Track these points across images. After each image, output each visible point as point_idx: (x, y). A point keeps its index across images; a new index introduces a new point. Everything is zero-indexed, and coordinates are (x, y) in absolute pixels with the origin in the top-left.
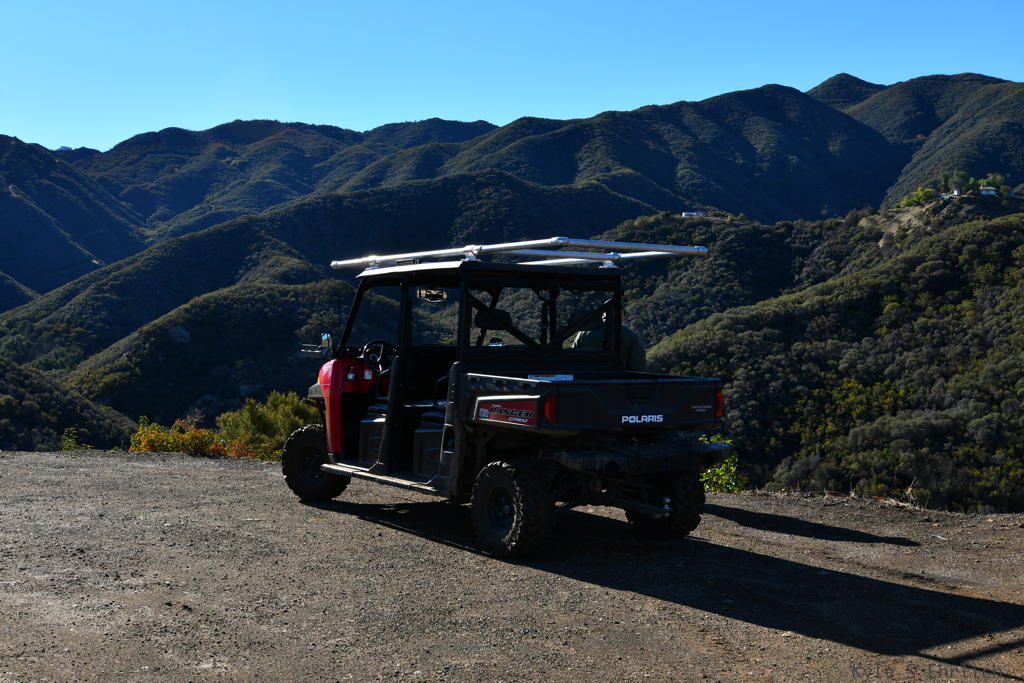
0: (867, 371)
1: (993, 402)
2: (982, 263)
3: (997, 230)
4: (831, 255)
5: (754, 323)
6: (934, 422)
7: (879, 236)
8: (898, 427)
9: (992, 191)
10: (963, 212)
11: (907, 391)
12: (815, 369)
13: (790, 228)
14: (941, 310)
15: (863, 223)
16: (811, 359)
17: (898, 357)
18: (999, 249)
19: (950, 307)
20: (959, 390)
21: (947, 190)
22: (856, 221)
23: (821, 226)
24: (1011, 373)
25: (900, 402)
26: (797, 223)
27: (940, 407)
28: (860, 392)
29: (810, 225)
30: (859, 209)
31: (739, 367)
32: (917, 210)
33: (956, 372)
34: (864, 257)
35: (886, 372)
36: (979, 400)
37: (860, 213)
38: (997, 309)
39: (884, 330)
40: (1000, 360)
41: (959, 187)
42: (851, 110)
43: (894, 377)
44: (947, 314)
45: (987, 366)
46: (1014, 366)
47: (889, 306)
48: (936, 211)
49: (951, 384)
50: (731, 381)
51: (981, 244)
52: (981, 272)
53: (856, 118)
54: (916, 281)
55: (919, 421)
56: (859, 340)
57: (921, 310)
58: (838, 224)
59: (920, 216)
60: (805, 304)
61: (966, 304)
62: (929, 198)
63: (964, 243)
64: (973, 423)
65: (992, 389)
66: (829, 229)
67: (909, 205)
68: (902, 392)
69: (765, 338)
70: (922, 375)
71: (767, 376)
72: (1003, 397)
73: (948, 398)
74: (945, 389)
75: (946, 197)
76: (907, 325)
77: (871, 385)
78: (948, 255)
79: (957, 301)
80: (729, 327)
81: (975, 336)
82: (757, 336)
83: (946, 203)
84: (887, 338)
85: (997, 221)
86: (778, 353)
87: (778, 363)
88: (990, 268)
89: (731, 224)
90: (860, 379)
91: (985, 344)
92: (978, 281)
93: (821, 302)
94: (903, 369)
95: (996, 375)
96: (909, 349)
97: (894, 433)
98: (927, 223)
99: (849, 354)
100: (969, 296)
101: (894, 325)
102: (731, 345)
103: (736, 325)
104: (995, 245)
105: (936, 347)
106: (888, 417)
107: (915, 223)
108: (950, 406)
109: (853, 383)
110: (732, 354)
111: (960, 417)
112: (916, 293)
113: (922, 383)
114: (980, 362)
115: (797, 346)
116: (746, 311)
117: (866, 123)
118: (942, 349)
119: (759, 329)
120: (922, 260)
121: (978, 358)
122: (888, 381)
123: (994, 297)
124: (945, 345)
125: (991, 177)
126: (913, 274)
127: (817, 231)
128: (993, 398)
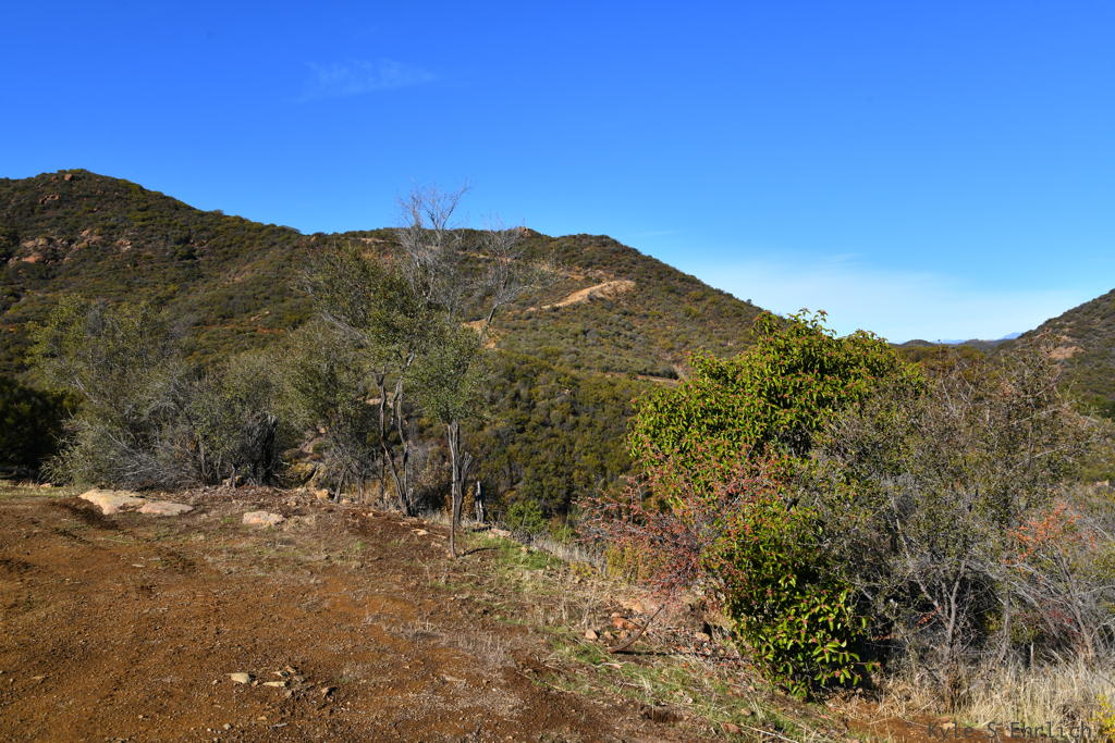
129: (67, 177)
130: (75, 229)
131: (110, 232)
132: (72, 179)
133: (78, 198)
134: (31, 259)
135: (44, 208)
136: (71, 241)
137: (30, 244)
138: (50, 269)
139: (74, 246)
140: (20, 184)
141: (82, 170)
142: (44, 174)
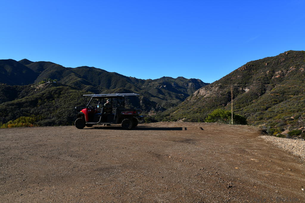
0: (36, 113)
1: (59, 117)
2: (56, 94)
3: (58, 89)
4: (26, 92)
5: (12, 105)
6: (49, 121)
7: (35, 89)
8: (43, 122)
9: (55, 82)
10: (50, 85)
11: (44, 116)
12: (26, 113)
13: (17, 87)
14: (49, 102)
15: (32, 86)
16: (25, 111)
17: (42, 110)
18: (58, 92)
19: (51, 101)
20: (53, 115)
21: (48, 81)
22: (30, 86)
23: (23, 87)
24: (62, 112)
25: (43, 118)
26: (18, 86)
27: (50, 119)
28: (35, 117)
29: (21, 86)
30: (31, 84)
31: (10, 113)
32: (42, 85)
33: (52, 113)
34: (32, 92)
35: (40, 113)
36: (57, 117)
37: (31, 85)
38: (59, 102)
39: (39, 105)
40: (60, 110)
41: (50, 81)
42: (27, 66)
43: (41, 114)
44: (50, 103)
45: (58, 111)
46: (62, 111)
47: (39, 101)
48: (46, 85)
49: (52, 115)
50: (8, 116)
51: (56, 91)
52: (56, 96)
53: (28, 67)
54: (44, 97)
55: (47, 121)
56: (34, 107)
57: (45, 102)
58: (27, 86)
59: (43, 86)
60: (23, 101)
61: (53, 101)
62: (44, 83)
63: (52, 91)
64: (56, 121)
65: (59, 115)
66: (25, 87)
67: (40, 84)
68: (43, 116)
69: (15, 107)
70: (46, 113)
71: (16, 115)
72: (61, 116)
73: (51, 117)
74: (51, 116)
75: (48, 83)
76: (43, 105)
77: (37, 115)
78: (50, 93)
79: (52, 101)
80: (7, 106)
81: (55, 106)
82: (13, 107)
83: (48, 84)
84: (39, 107)
85: (58, 87)
86: (18, 110)
87: (18, 112)
88: (57, 95)
89: (4, 85)
90: (35, 115)
91: (57, 108)
92: (55, 97)
93: (26, 101)
94: (43, 112)
95: (60, 113)
96: (44, 109)
97: (42, 124)
98: (44, 87)
99: (32, 110)
100: (54, 100)
101: (40, 105)
102: (7, 109)
103: (8, 105)
104: (58, 91)
105: (48, 108)
106: (41, 121)
107: (42, 87)
108: (52, 118)
109: (33, 115)
110: (8, 111)
111: (54, 120)
112: (44, 99)
113: (47, 115)
114: (57, 111)
115: (22, 109)
116: (10, 102)
117: (30, 68)
118: (50, 109)
119: (13, 106)
120: (45, 93)
121: (56, 110)
122: (40, 115)
123: (58, 100)
124: (50, 108)
125: (55, 80)
126: (44, 96)
127: (22, 87)
128: (59, 116)
129: (287, 53)
130: (288, 67)
131: (298, 67)
132: (288, 54)
133: (289, 59)
134: (277, 77)
135: (281, 63)
136: (287, 71)
137: (277, 73)
138: (282, 79)
139: (288, 72)
140: (275, 58)
141: (291, 51)
142: (281, 54)
